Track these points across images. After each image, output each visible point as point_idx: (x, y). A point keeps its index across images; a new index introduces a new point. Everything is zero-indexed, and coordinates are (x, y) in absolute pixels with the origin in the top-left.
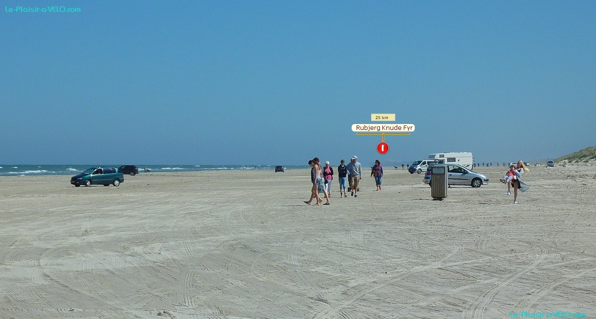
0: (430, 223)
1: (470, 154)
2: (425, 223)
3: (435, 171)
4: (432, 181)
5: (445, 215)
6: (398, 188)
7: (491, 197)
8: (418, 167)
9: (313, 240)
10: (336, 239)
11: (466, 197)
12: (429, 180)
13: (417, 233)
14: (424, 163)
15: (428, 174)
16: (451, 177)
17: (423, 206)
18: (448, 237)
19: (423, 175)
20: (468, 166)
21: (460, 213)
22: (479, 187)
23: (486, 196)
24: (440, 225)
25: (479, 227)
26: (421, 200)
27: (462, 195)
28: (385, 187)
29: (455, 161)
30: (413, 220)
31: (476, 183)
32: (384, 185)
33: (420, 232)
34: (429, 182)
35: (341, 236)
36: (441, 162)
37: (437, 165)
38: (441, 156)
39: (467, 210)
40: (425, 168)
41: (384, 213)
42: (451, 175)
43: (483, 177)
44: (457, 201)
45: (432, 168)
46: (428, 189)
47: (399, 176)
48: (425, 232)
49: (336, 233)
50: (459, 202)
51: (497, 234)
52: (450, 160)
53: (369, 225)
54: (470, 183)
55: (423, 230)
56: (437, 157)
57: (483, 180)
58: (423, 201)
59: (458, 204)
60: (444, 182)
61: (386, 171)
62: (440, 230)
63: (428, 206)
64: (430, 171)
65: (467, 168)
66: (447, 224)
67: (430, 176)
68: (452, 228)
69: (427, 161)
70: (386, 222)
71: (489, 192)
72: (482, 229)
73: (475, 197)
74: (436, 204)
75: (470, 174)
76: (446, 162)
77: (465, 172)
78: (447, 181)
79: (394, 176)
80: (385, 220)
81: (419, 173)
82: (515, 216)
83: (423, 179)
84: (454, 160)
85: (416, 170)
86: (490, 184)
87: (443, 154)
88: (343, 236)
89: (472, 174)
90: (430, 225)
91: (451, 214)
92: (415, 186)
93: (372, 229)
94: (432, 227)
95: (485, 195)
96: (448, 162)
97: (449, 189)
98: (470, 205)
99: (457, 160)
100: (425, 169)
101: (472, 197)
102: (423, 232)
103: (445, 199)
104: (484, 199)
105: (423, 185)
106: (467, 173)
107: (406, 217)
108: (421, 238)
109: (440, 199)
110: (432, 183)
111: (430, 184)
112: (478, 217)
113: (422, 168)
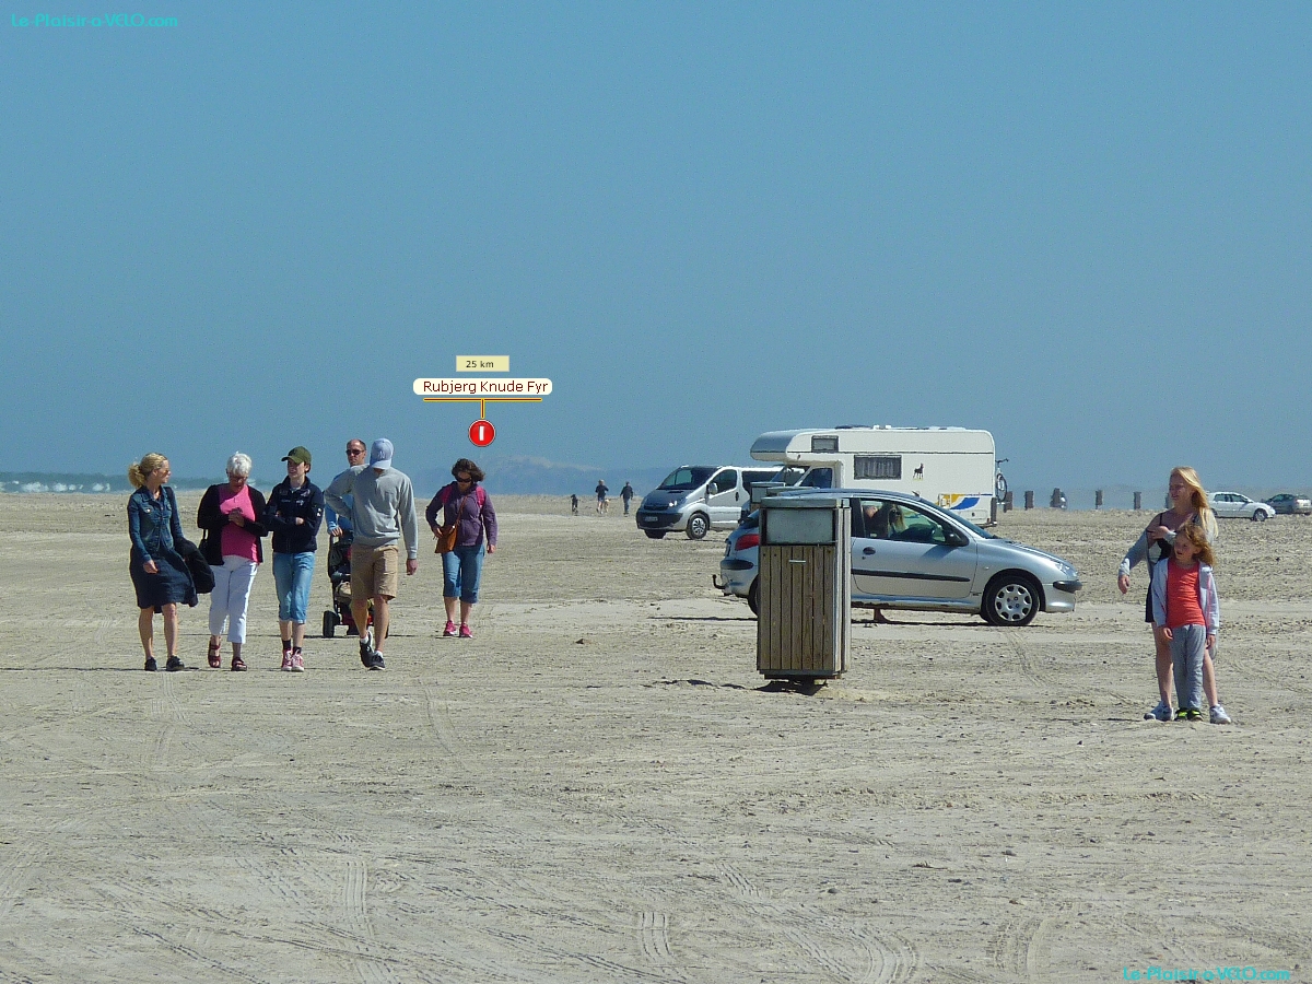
0: (740, 819)
1: (983, 440)
2: (715, 814)
3: (778, 527)
4: (764, 584)
5: (828, 774)
6: (576, 615)
7: (1085, 680)
8: (692, 503)
9: (84, 892)
10: (211, 893)
11: (951, 677)
12: (746, 578)
13: (669, 869)
14: (726, 481)
15: (743, 542)
16: (870, 564)
17: (708, 719)
18: (840, 899)
19: (715, 548)
20: (969, 502)
21: (913, 767)
22: (1024, 623)
23: (1065, 678)
24: (797, 831)
25: (1017, 846)
26: (696, 689)
27: (930, 665)
28: (500, 608)
29: (898, 476)
30: (650, 800)
31: (1011, 600)
32: (496, 598)
33: (684, 869)
34: (745, 589)
35: (239, 877)
36: (821, 477)
37: (799, 493)
38: (819, 444)
39: (953, 749)
40: (727, 509)
41: (487, 756)
42: (868, 551)
43: (1048, 566)
44: (902, 696)
45: (766, 509)
46: (739, 624)
47: (583, 550)
48: (711, 870)
49: (216, 860)
50: (909, 705)
51: (1111, 888)
52: (868, 465)
53: (399, 817)
54: (977, 602)
55: (702, 855)
56: (800, 447)
57: (1047, 587)
58: (706, 691)
59: (903, 715)
60: (827, 590)
61: (514, 520)
62: (795, 857)
63: (739, 724)
64: (752, 529)
65: (965, 514)
66: (836, 827)
67: (751, 554)
68: (863, 849)
69: (739, 470)
70: (497, 803)
71: (1080, 650)
72: (1029, 856)
73: (998, 677)
74: (783, 709)
75: (977, 549)
76: (847, 480)
77: (951, 540)
78: (847, 585)
79: (553, 549)
80: (496, 795)
81: (692, 536)
82: (1217, 789)
83: (716, 568)
84: (889, 466)
85: (676, 517)
86: (1086, 608)
87: (831, 432)
88: (253, 878)
89: (989, 550)
90: (744, 829)
91: (862, 772)
92: (669, 607)
93: (416, 840)
94: (755, 839)
95: (1053, 667)
96: (857, 476)
97: (855, 633)
98: (969, 726)
99: (907, 468)
100: (728, 516)
101: (986, 678)
102: (701, 870)
103: (832, 688)
104: (1052, 692)
105: (710, 602)
106: (962, 542)
107: (611, 782)
108: (689, 901)
109: (805, 683)
110: (764, 595)
111: (753, 599)
112: (1009, 791)
113: (710, 510)
